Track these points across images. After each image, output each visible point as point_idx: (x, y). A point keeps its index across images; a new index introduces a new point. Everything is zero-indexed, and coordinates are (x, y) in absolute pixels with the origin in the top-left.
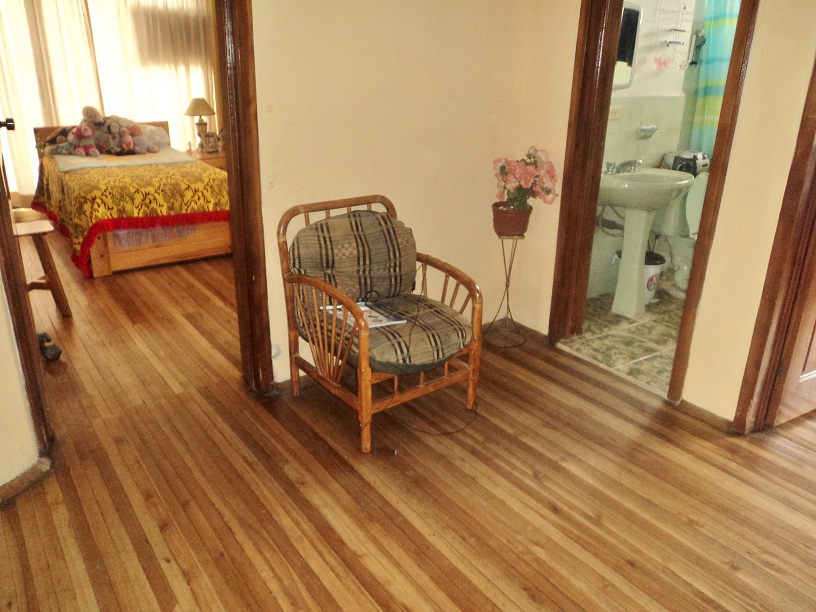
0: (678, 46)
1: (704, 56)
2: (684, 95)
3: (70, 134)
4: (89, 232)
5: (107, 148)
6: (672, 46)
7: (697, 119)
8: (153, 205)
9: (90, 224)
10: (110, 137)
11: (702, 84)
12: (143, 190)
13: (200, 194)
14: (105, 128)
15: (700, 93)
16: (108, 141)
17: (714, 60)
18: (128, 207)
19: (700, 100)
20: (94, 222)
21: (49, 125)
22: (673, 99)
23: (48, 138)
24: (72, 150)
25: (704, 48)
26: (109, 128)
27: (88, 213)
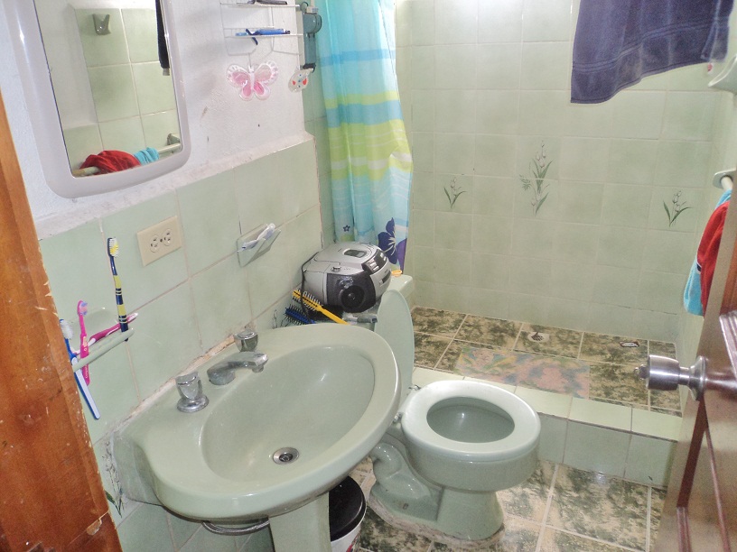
0: (277, 39)
1: (323, 50)
2: (310, 138)
6: (262, 40)
7: (336, 166)
11: (331, 104)
15: (332, 119)
17: (342, 58)
19: (334, 133)
22: (292, 153)
25: (320, 35)
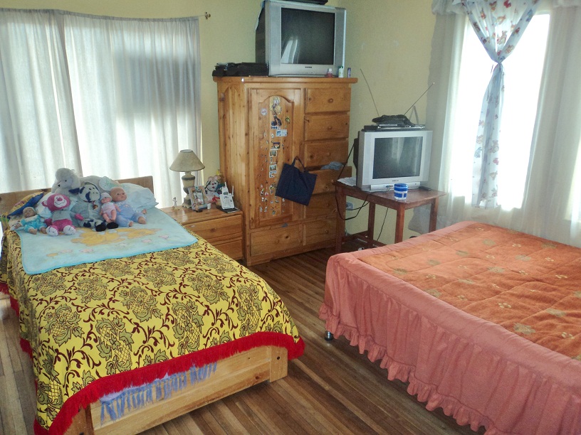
3: (40, 203)
4: (63, 409)
5: (86, 221)
8: (161, 346)
9: (65, 398)
10: (90, 204)
12: (144, 325)
13: (223, 317)
14: (83, 196)
16: (86, 211)
18: (123, 357)
20: (71, 394)
21: (15, 190)
23: (14, 209)
24: (42, 226)
26: (88, 196)
27: (61, 378)
